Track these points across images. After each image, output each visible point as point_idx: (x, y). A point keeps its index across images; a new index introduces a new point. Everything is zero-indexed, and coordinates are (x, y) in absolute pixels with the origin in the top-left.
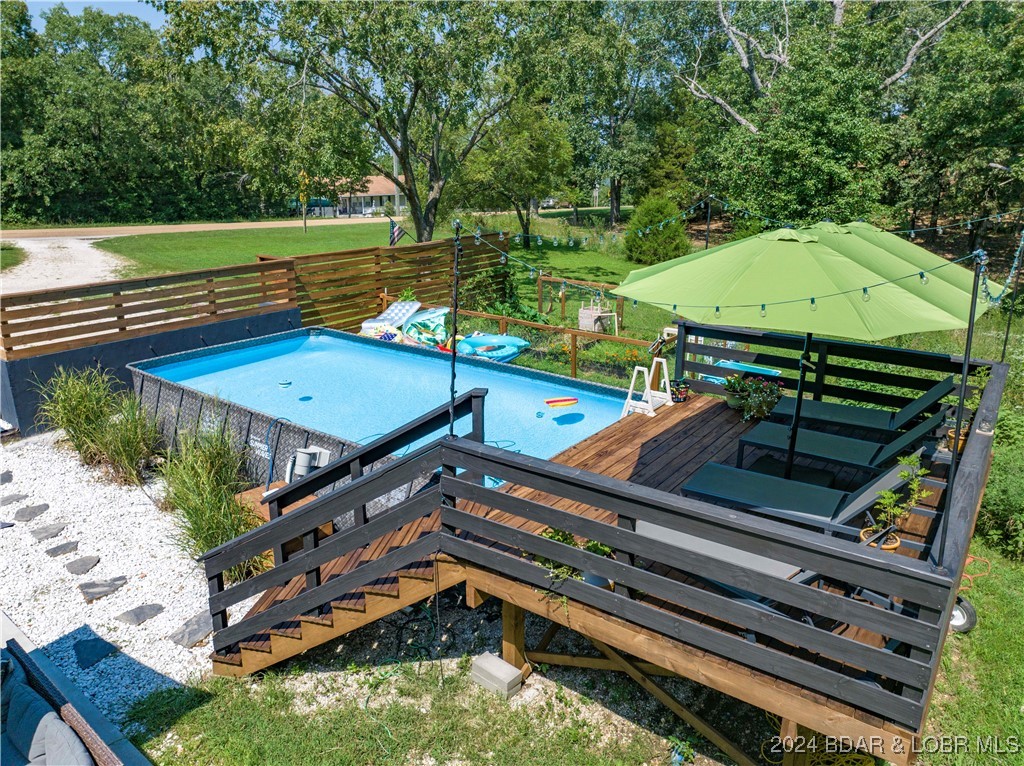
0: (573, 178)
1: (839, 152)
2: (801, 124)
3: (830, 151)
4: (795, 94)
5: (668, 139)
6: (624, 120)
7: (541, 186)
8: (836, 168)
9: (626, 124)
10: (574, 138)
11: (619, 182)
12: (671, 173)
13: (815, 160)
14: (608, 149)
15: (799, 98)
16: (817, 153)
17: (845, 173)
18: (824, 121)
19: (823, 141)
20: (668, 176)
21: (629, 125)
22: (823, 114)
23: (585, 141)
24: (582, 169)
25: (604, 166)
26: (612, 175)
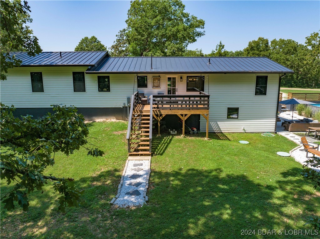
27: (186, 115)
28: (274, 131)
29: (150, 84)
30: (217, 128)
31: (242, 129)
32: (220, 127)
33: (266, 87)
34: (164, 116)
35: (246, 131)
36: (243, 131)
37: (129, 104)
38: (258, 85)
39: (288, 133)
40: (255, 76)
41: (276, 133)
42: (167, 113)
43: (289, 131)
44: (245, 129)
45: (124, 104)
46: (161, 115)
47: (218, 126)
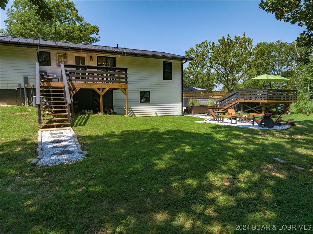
15: (309, 68)
27: (103, 89)
28: (181, 114)
29: (54, 62)
30: (131, 113)
31: (154, 113)
32: (134, 112)
33: (172, 72)
34: (78, 90)
35: (158, 115)
36: (156, 115)
37: (26, 85)
38: (165, 70)
40: (161, 61)
41: (183, 115)
42: (81, 87)
43: (192, 114)
44: (157, 113)
45: (20, 85)
46: (74, 89)
47: (132, 110)
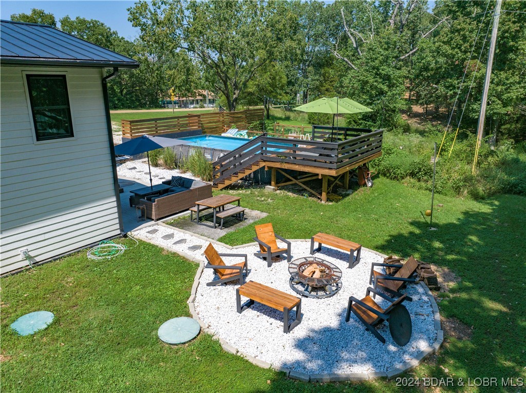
0: (288, 91)
1: (384, 81)
2: (371, 70)
3: (381, 80)
4: (369, 59)
5: (327, 74)
6: (309, 66)
7: (274, 94)
8: (382, 87)
9: (309, 68)
10: (288, 74)
11: (307, 92)
12: (329, 89)
13: (375, 83)
14: (301, 79)
15: (370, 61)
16: (376, 81)
17: (385, 88)
18: (378, 70)
19: (378, 77)
20: (327, 90)
21: (311, 68)
22: (377, 67)
23: (292, 75)
24: (291, 87)
25: (300, 86)
26: (303, 90)
28: (118, 232)
31: (21, 257)
33: (68, 109)
35: (37, 259)
36: (28, 262)
39: (153, 225)
40: (19, 75)
41: (124, 236)
43: (153, 220)
